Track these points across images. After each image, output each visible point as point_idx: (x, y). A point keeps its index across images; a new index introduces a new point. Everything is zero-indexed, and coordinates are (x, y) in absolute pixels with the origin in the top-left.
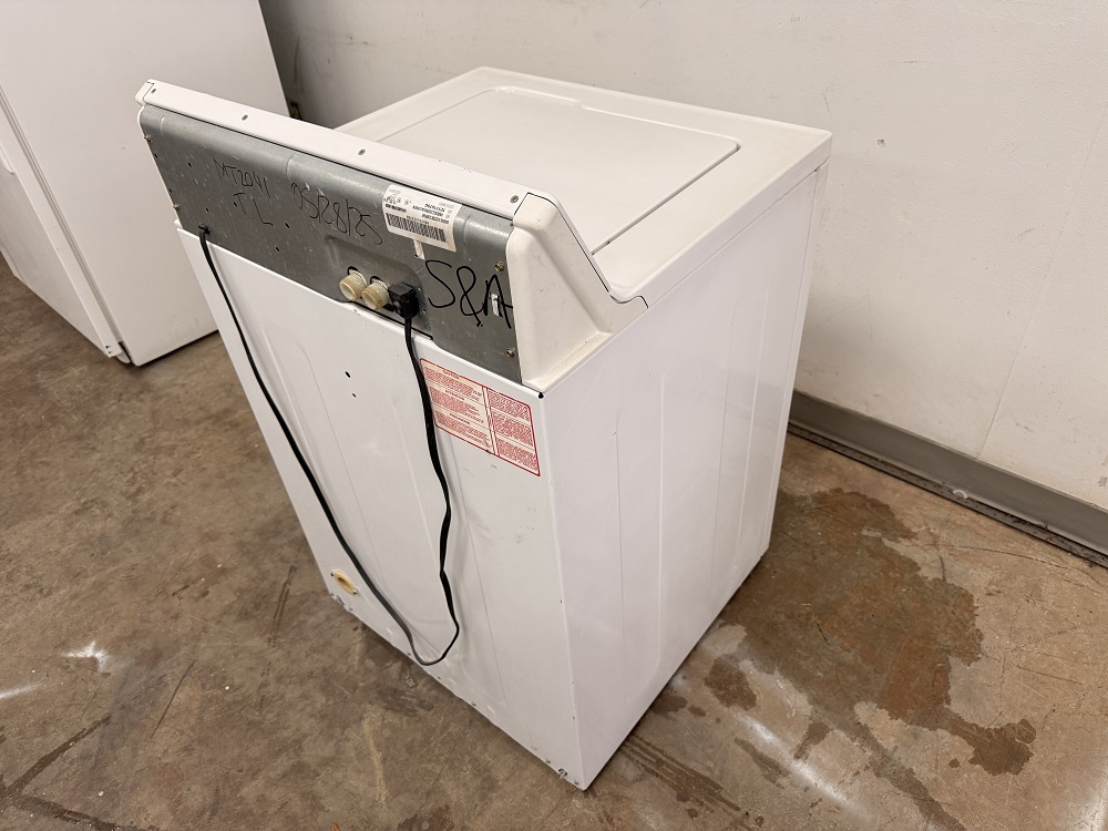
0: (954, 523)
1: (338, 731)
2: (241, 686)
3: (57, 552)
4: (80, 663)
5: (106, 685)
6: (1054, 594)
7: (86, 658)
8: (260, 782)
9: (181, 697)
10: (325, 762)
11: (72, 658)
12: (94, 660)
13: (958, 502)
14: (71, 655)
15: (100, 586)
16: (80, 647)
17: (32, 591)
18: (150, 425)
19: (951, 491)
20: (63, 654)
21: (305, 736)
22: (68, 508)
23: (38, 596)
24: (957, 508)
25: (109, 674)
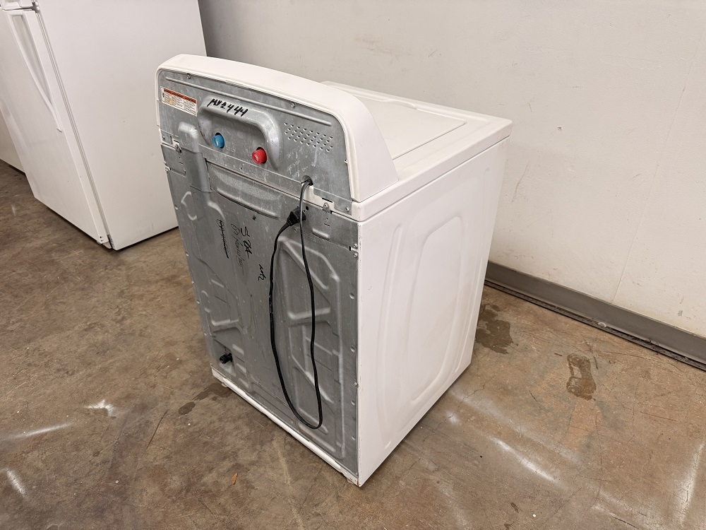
0: (600, 340)
1: (258, 447)
2: (197, 423)
3: (76, 351)
4: (96, 411)
5: (114, 423)
6: (658, 376)
7: (99, 409)
8: (214, 474)
9: (161, 429)
10: (253, 463)
11: (91, 409)
12: (105, 411)
13: (601, 329)
14: (90, 407)
15: (105, 370)
16: (96, 403)
17: (62, 372)
18: (126, 283)
19: (597, 323)
20: (85, 407)
21: (239, 450)
22: (80, 327)
23: (66, 375)
24: (601, 332)
25: (115, 417)
